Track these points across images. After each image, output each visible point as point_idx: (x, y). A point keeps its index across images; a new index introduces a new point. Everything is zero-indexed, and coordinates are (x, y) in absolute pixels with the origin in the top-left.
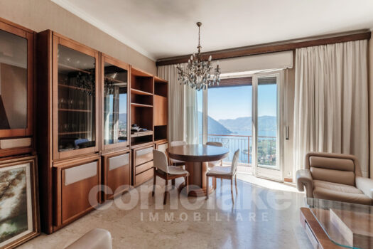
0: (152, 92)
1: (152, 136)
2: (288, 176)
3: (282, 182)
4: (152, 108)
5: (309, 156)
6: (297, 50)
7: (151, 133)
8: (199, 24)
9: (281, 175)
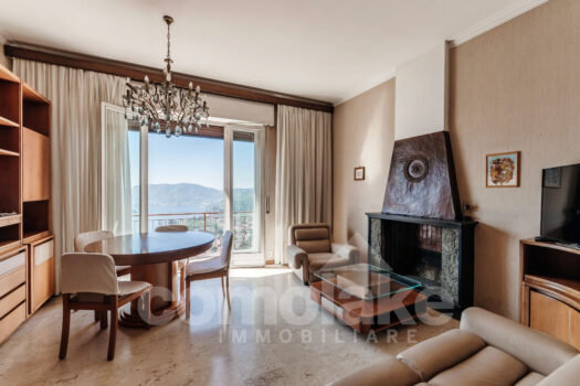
0: (17, 121)
1: (17, 226)
2: (269, 258)
3: (263, 267)
4: (17, 158)
5: (294, 229)
6: (279, 106)
7: (15, 219)
8: (168, 20)
9: (262, 258)
